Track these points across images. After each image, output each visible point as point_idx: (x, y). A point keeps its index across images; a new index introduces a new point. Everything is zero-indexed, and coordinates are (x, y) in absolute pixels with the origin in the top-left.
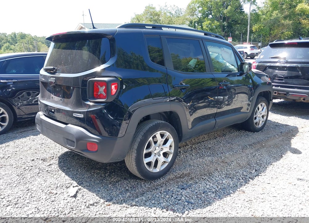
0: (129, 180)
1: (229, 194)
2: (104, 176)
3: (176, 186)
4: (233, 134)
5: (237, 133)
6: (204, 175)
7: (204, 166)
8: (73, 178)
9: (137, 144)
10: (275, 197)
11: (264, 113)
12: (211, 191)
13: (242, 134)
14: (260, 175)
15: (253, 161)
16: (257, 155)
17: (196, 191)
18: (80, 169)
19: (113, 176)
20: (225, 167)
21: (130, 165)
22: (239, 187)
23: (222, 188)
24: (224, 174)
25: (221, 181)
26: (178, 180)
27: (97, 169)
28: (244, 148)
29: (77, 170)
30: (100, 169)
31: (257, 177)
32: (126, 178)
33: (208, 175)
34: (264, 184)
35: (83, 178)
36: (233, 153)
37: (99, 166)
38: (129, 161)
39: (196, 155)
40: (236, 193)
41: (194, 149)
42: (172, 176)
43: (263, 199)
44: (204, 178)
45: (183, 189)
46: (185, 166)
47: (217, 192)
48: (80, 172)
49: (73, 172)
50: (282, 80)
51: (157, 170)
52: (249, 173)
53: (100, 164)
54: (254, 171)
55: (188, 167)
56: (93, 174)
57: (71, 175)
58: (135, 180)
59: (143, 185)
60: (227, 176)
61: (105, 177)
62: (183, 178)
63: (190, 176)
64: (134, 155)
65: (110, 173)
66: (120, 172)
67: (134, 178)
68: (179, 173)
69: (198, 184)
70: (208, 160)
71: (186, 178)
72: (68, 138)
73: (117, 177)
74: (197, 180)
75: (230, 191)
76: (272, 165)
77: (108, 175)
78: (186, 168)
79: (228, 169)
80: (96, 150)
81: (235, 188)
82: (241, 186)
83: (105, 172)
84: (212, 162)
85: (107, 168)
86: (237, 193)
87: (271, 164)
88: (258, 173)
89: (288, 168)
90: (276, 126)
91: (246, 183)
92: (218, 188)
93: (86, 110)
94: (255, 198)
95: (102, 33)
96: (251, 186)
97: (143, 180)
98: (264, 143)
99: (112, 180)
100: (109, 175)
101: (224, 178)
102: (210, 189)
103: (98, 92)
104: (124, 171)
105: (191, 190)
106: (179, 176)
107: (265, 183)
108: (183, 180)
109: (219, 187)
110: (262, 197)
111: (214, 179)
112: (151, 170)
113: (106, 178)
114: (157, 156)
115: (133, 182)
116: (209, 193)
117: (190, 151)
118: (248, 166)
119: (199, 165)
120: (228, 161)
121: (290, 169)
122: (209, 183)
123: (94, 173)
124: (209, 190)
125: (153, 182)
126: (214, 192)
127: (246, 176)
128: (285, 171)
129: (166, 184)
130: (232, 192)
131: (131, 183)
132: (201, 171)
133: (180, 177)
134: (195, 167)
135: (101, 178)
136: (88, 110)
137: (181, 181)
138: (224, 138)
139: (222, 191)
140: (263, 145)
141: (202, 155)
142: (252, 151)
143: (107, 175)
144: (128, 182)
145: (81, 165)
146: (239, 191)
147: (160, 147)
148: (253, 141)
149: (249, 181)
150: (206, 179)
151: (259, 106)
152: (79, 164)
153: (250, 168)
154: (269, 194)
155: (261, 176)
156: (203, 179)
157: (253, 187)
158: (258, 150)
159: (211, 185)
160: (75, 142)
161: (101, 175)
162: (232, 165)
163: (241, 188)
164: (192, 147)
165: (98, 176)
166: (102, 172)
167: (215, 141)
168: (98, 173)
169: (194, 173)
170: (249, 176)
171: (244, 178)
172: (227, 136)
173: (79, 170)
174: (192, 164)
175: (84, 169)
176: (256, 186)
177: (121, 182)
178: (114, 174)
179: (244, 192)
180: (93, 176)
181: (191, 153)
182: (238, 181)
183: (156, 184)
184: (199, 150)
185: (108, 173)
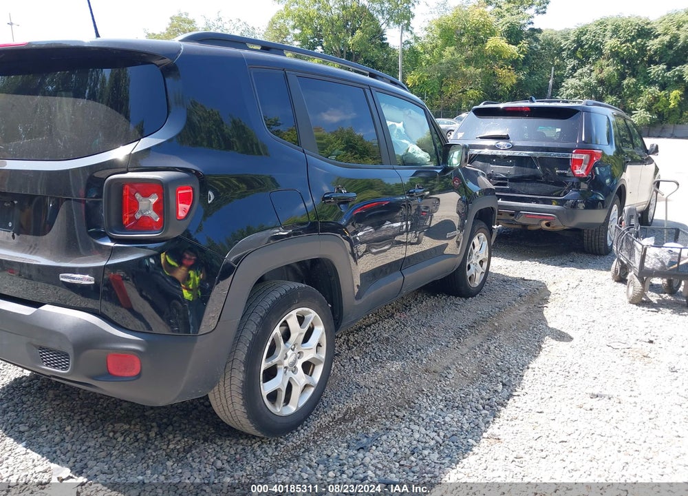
0: (219, 443)
1: (469, 448)
2: (145, 439)
3: (343, 443)
4: (424, 303)
5: (431, 302)
6: (398, 406)
7: (391, 384)
8: (55, 452)
9: (246, 349)
10: (563, 442)
11: (484, 255)
12: (427, 445)
13: (442, 303)
14: (515, 393)
15: (489, 364)
16: (492, 348)
17: (394, 450)
18: (69, 424)
19: (171, 437)
20: (437, 383)
21: (225, 405)
22: (483, 428)
23: (449, 436)
24: (441, 401)
25: (441, 418)
26: (341, 427)
27: (119, 420)
28: (459, 335)
29: (62, 429)
30: (127, 419)
31: (511, 400)
32: (208, 438)
33: (407, 406)
34: (531, 414)
35: (86, 451)
36: (441, 349)
37: (123, 412)
38: (223, 395)
39: (363, 360)
40: (482, 445)
41: (355, 346)
42: (325, 420)
43: (542, 451)
44: (401, 415)
45: (362, 448)
46: (347, 389)
47: (441, 445)
48: (71, 433)
49: (50, 436)
50: (505, 185)
51: (292, 408)
52: (492, 393)
53: (125, 405)
54: (500, 386)
55: (355, 391)
56: (111, 434)
57: (44, 444)
58: (234, 441)
59: (259, 452)
60: (450, 405)
61: (149, 439)
62: (352, 420)
63: (366, 414)
64: (238, 377)
65: (159, 426)
66: (186, 421)
67: (229, 436)
68: (339, 408)
69: (393, 431)
70: (393, 369)
71: (358, 419)
72: (43, 345)
73: (183, 438)
74: (388, 423)
75: (470, 440)
76: (530, 370)
77: (156, 434)
78: (351, 393)
79: (445, 388)
80: (135, 373)
81: (476, 431)
82: (487, 425)
83: (145, 425)
84: (403, 374)
85: (146, 414)
86: (484, 442)
87: (528, 368)
88: (510, 390)
89: (563, 373)
90: (504, 281)
91: (494, 417)
92: (439, 435)
93: (103, 263)
94: (526, 449)
95: (142, 50)
96: (507, 422)
97: (254, 437)
98: (496, 321)
99: (171, 446)
100: (160, 434)
101: (445, 410)
102: (424, 440)
103: (134, 213)
104: (198, 419)
105: (382, 449)
106: (340, 416)
107: (533, 412)
108: (354, 425)
109: (442, 434)
110: (538, 445)
111: (424, 416)
112: (279, 411)
113: (152, 444)
114: (290, 374)
115: (230, 448)
116: (426, 452)
117: (347, 352)
118: (484, 376)
119: (379, 383)
120: (439, 369)
121: (567, 374)
122: (416, 428)
123: (115, 433)
124: (423, 444)
125: (282, 440)
126: (435, 448)
127: (489, 399)
128: (561, 380)
129: (315, 442)
130: (475, 444)
131: (227, 450)
132: (387, 398)
133: (344, 419)
134: (372, 390)
135: (136, 444)
136: (110, 263)
137: (350, 429)
138: (408, 314)
139: (452, 444)
140: (496, 324)
141: (376, 359)
142: (478, 342)
143: (154, 435)
144: (218, 449)
145: (69, 413)
146: (488, 438)
147: (296, 350)
148: (470, 317)
149: (499, 411)
150: (404, 416)
151: (476, 240)
152: (62, 412)
153: (491, 381)
154: (551, 436)
155: (519, 395)
156: (397, 417)
157: (512, 426)
158: (489, 338)
159: (423, 430)
160: (71, 357)
161: (136, 436)
162: (450, 376)
163: (490, 431)
164: (348, 340)
165: (128, 439)
166: (138, 427)
167: (392, 321)
168: (126, 431)
169: (374, 406)
170: (494, 399)
171: (486, 407)
172: (415, 310)
173: (68, 428)
174: (362, 384)
175: (80, 424)
176: (517, 422)
177: (198, 450)
178: (170, 428)
179: (499, 439)
180: (114, 441)
181: (350, 355)
182: (475, 413)
183: (291, 443)
184: (366, 347)
185: (156, 429)
